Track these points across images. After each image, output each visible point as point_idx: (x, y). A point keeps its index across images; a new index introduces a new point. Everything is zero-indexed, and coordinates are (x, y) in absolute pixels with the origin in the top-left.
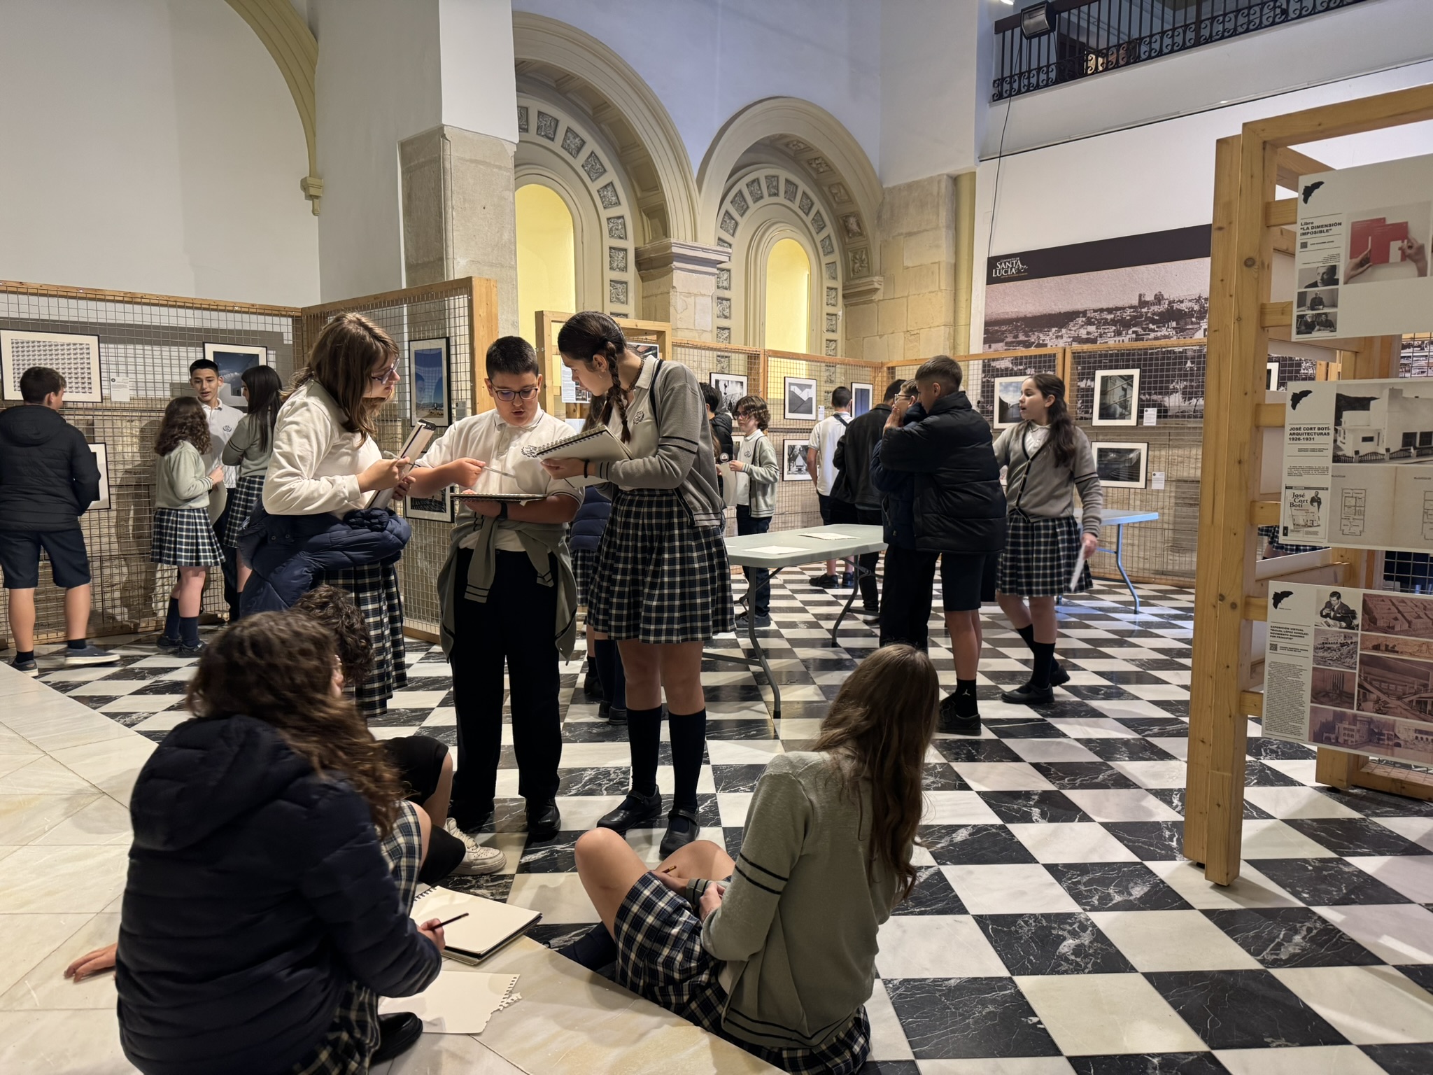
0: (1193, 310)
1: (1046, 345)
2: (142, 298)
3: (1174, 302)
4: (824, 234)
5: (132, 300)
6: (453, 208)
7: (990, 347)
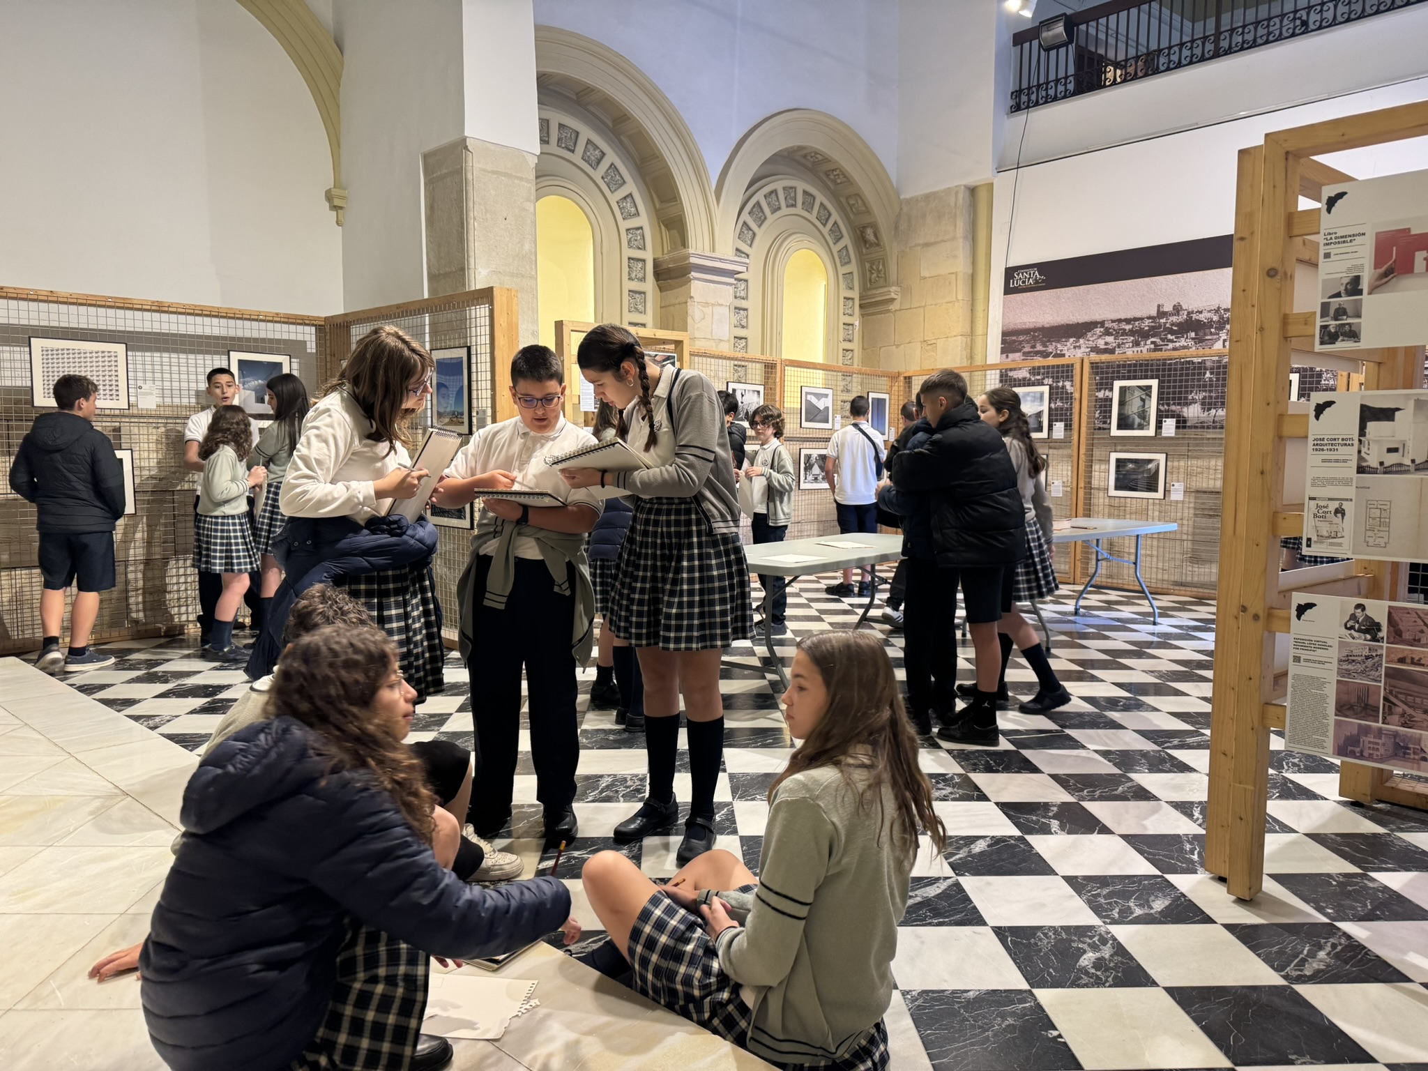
0: (1212, 321)
1: (1063, 355)
2: (169, 306)
3: (1192, 312)
4: (841, 244)
5: (160, 308)
6: (475, 219)
7: (1007, 357)
